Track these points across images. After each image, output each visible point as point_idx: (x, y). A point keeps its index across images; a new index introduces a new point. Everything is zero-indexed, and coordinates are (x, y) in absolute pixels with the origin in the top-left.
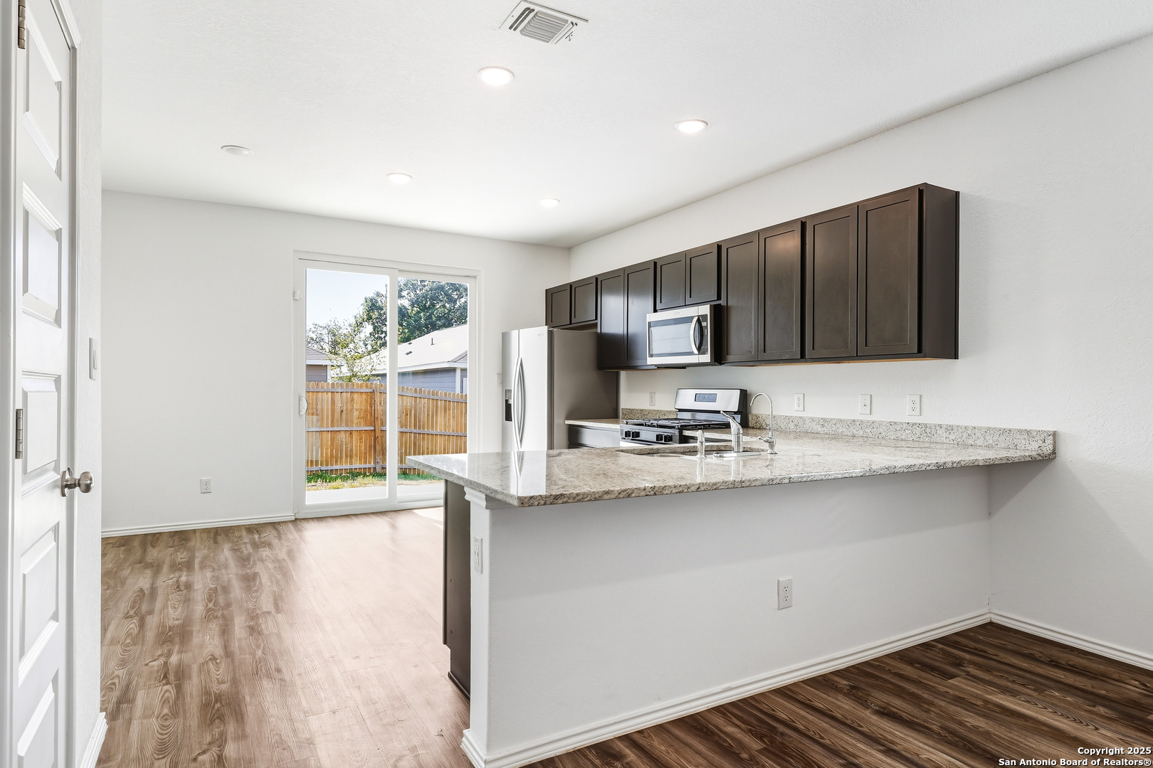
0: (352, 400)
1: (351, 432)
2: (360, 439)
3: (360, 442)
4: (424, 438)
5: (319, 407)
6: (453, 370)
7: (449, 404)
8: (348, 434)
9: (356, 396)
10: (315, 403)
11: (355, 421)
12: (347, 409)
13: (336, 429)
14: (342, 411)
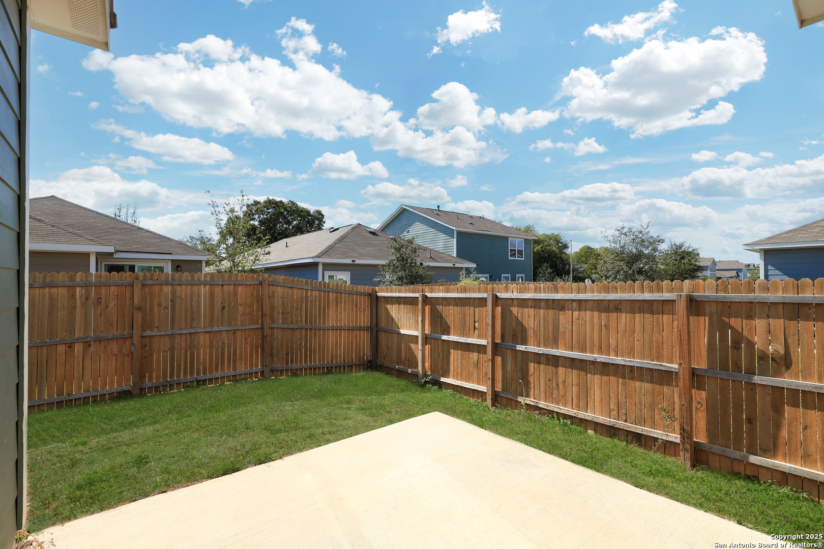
0: (236, 294)
1: (235, 332)
2: (246, 339)
3: (246, 343)
4: (315, 334)
5: (194, 303)
6: (315, 265)
7: (341, 296)
8: (231, 334)
9: (240, 288)
10: (189, 299)
11: (239, 318)
12: (229, 304)
13: (216, 329)
14: (224, 308)
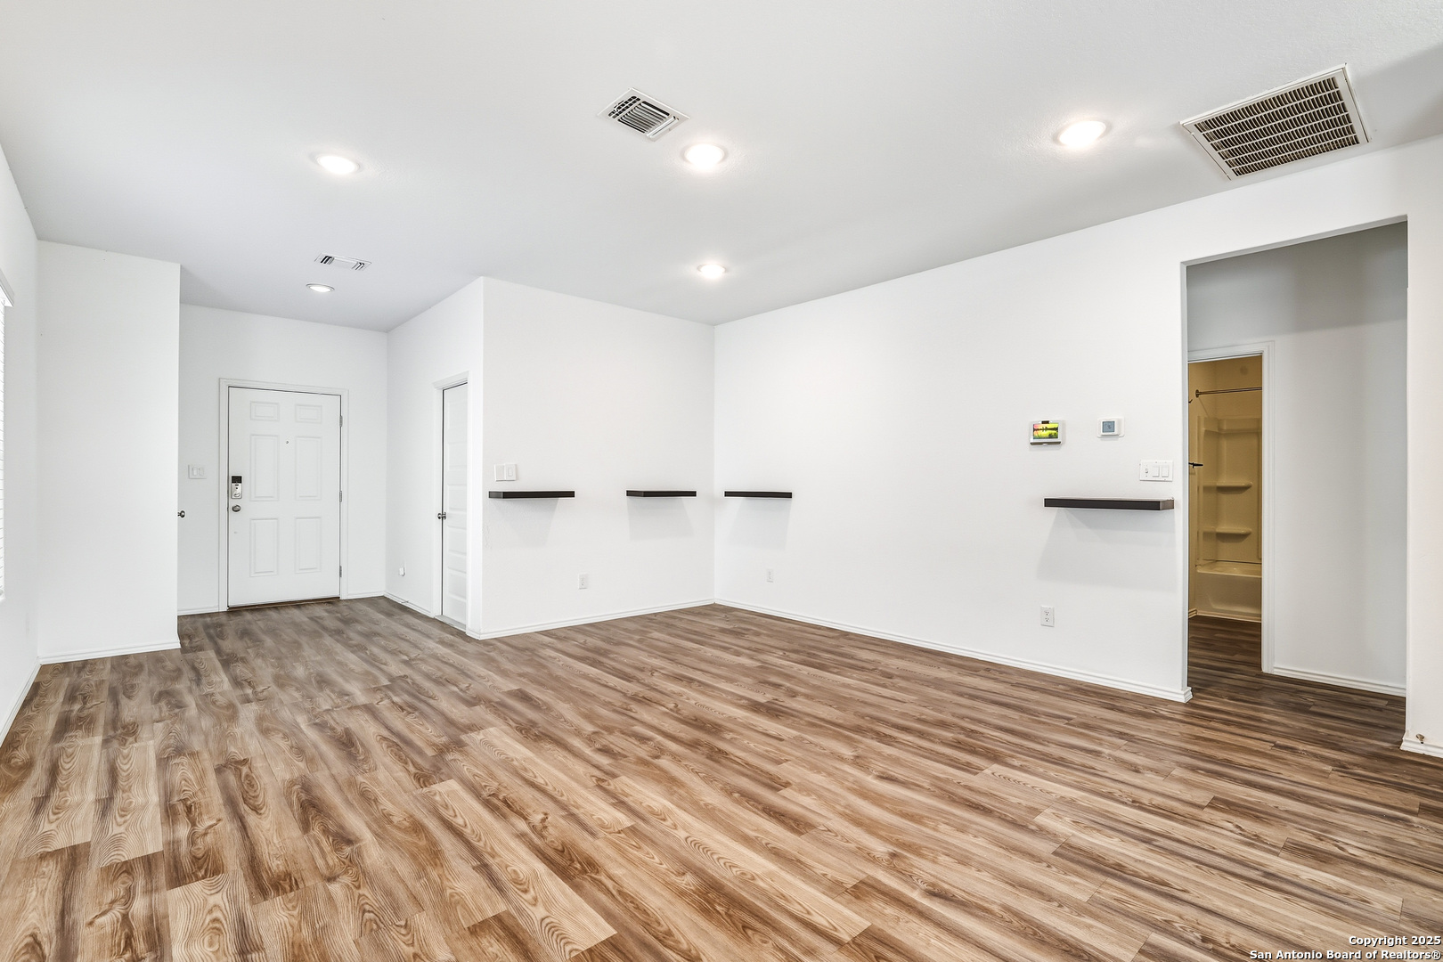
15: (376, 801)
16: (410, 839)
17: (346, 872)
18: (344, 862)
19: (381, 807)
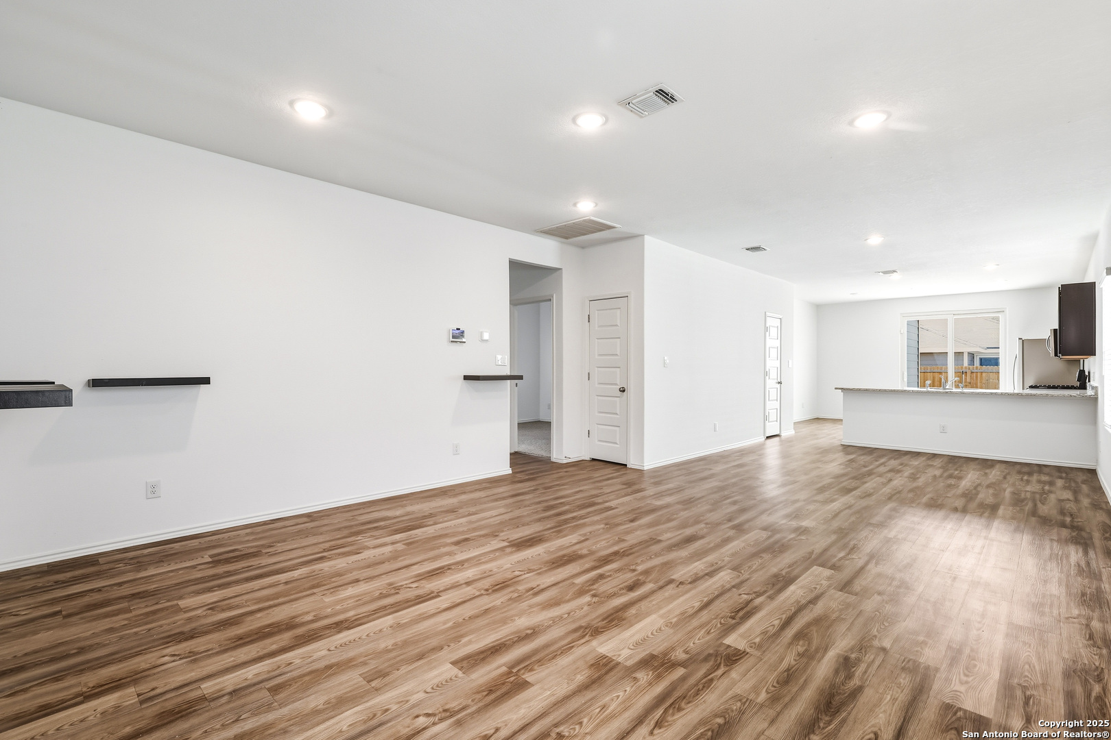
15: (788, 670)
16: (815, 635)
17: (871, 646)
18: (865, 651)
19: (793, 662)
